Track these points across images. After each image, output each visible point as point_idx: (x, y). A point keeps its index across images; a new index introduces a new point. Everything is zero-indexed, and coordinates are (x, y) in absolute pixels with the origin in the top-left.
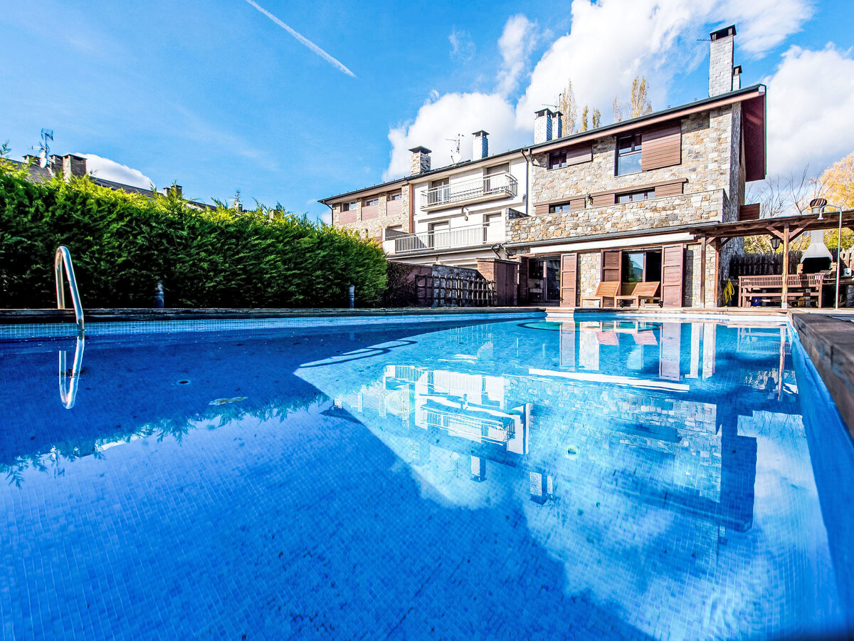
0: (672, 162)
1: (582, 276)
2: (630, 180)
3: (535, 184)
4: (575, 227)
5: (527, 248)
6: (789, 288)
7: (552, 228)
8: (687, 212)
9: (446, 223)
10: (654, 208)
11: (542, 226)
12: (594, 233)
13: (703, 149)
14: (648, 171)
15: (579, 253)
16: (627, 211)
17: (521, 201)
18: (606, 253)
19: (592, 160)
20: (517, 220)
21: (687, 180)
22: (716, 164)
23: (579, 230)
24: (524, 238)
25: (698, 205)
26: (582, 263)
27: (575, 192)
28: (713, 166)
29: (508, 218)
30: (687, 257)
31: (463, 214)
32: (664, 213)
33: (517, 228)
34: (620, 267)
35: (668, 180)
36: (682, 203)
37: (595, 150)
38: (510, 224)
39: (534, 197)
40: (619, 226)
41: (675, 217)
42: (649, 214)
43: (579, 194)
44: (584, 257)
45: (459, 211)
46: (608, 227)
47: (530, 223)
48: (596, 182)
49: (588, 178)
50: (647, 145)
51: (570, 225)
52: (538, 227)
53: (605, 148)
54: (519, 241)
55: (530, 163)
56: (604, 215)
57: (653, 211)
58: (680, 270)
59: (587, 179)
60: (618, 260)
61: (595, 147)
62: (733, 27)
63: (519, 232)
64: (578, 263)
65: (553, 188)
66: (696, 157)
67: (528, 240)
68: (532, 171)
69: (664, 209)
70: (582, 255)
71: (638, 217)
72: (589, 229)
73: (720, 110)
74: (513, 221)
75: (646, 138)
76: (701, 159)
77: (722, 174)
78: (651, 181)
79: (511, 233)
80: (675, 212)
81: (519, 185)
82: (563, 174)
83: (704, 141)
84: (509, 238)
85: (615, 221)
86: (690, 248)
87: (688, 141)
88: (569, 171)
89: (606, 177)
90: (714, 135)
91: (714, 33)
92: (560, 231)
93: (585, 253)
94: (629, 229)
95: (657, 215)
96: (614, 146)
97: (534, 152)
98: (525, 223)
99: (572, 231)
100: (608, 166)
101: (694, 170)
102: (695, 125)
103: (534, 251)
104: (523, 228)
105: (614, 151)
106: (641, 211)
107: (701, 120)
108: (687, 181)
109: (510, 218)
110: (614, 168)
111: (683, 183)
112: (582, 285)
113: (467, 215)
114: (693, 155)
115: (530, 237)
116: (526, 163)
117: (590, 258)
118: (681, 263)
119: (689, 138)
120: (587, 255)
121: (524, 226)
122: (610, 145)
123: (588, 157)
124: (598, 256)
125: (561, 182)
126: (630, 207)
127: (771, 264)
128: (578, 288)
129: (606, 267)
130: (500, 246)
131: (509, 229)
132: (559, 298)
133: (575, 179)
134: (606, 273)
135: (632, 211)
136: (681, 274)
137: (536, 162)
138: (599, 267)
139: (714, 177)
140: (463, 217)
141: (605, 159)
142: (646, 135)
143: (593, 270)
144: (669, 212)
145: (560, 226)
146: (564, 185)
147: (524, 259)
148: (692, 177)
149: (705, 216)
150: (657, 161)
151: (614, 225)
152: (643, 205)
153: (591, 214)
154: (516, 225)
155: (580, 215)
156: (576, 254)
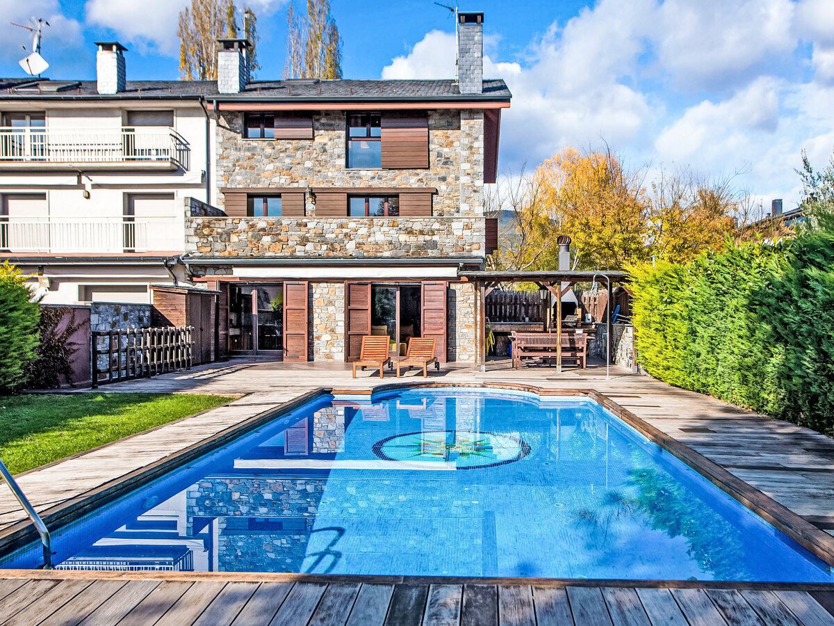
0: (419, 163)
1: (315, 315)
2: (366, 178)
3: (222, 157)
4: (304, 241)
5: (228, 267)
6: (562, 348)
7: (266, 240)
8: (448, 240)
9: (42, 196)
10: (409, 229)
11: (250, 234)
12: (331, 254)
13: (453, 155)
14: (390, 169)
15: (311, 281)
16: (375, 228)
17: (199, 181)
18: (352, 285)
19: (313, 139)
20: (206, 219)
21: (437, 190)
22: (468, 178)
23: (309, 247)
24: (220, 251)
25: (459, 233)
26: (315, 296)
27: (289, 181)
28: (464, 180)
29: (189, 214)
30: (450, 297)
31: (80, 186)
32: (421, 238)
33: (206, 231)
34: (369, 306)
35: (414, 186)
36: (442, 227)
37: (317, 124)
38: (194, 225)
39: (221, 178)
40: (365, 248)
41: (434, 245)
42: (403, 238)
43: (295, 185)
44: (318, 290)
45: (72, 180)
46: (351, 247)
47: (230, 226)
48: (319, 171)
49: (308, 164)
50: (388, 133)
51: (294, 237)
52: (243, 237)
53: (331, 125)
54: (211, 254)
55: (213, 122)
56: (345, 231)
57: (408, 233)
58: (443, 314)
59: (306, 166)
60: (366, 296)
61: (318, 120)
62: (482, 15)
63: (210, 239)
64: (310, 296)
65: (252, 168)
66: (446, 163)
67: (226, 254)
68: (217, 134)
69: (421, 232)
70: (314, 285)
71: (390, 239)
72: (324, 247)
73: (472, 113)
74: (200, 220)
75: (386, 125)
76: (451, 167)
77: (475, 191)
78: (394, 184)
79: (196, 239)
80: (435, 238)
81: (191, 153)
82: (269, 150)
83: (454, 144)
84: (193, 248)
85: (361, 241)
86: (453, 286)
87: (436, 140)
88: (279, 147)
89: (334, 166)
90: (466, 141)
91: (462, 15)
92: (279, 246)
93: (319, 282)
94: (379, 254)
95: (412, 240)
96: (343, 123)
97: (222, 107)
98: (220, 226)
99: (299, 248)
100: (337, 151)
101: (444, 179)
102: (443, 122)
103: (239, 273)
104: (218, 233)
105: (343, 133)
106: (393, 232)
107: (452, 119)
108: (437, 193)
109: (194, 214)
110: (344, 155)
111: (433, 194)
112: (315, 330)
113: (88, 188)
114: (443, 160)
115: (229, 249)
116: (204, 119)
117: (326, 290)
118: (443, 306)
119: (437, 136)
120: (322, 285)
121: (219, 230)
122: (337, 121)
123: (308, 132)
124: (340, 289)
125: (265, 161)
126: (380, 223)
127: (523, 304)
128: (310, 333)
129: (352, 306)
130: (179, 261)
131: (192, 232)
132: (281, 348)
133: (288, 161)
134: (353, 314)
135: (383, 229)
136: (444, 321)
137: (223, 121)
138: (341, 303)
139: (468, 193)
140: (80, 192)
141: (331, 140)
142: (386, 120)
143: (331, 309)
144: (428, 238)
145: (280, 237)
146: (270, 167)
147: (223, 285)
148: (442, 187)
149: (467, 248)
150: (400, 159)
151: (359, 245)
152: (396, 224)
153: (326, 226)
154: (204, 227)
155: (309, 225)
156: (306, 283)
